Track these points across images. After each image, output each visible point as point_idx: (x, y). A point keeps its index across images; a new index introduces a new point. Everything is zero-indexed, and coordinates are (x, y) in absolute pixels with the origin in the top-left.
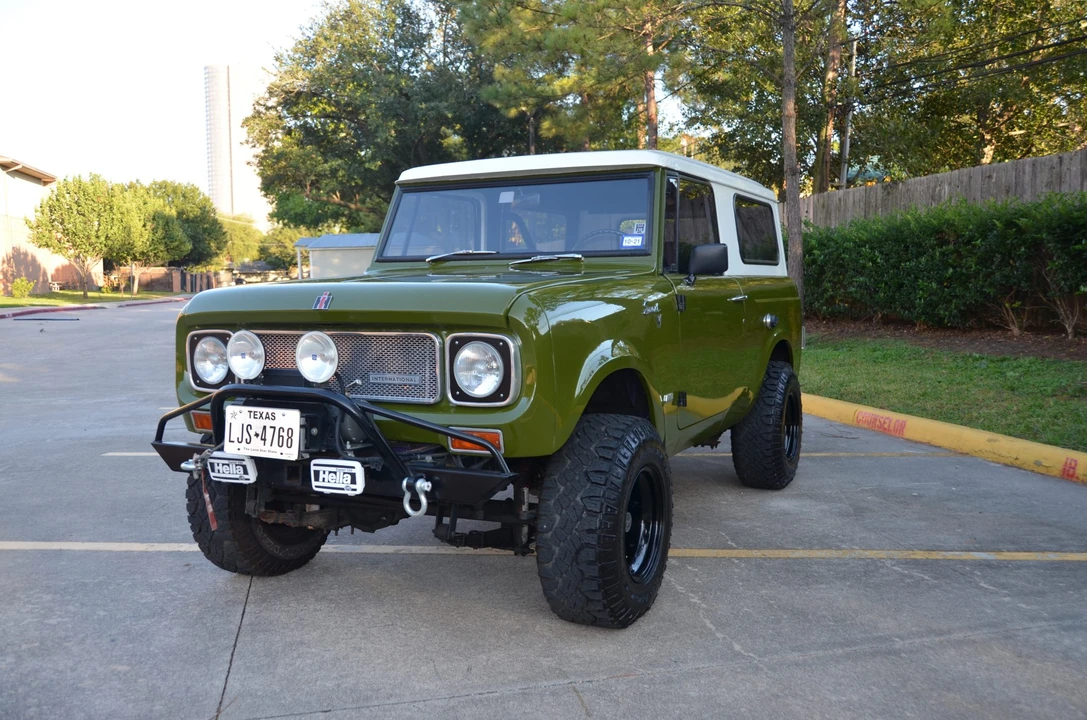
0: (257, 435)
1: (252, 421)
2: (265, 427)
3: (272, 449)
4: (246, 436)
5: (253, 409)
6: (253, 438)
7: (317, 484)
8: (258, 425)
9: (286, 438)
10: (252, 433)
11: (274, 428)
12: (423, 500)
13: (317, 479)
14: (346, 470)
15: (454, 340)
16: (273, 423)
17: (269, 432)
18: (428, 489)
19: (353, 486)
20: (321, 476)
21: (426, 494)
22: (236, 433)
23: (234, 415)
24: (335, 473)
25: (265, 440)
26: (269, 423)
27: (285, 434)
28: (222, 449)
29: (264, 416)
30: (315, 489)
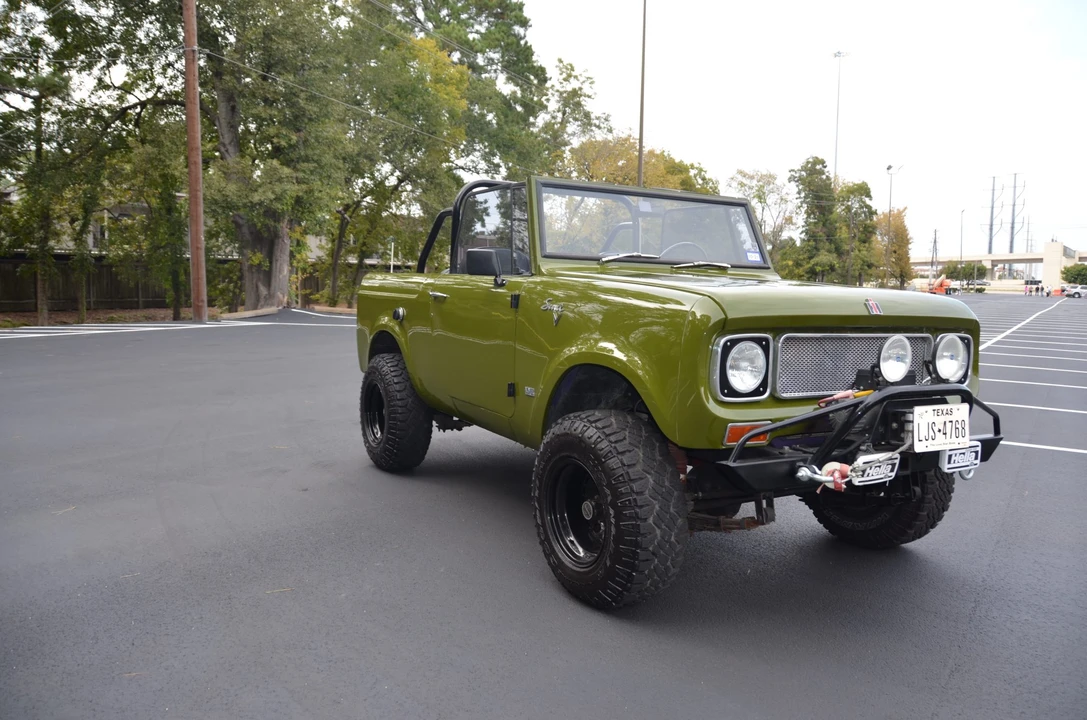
0: (940, 431)
1: (936, 419)
2: (945, 423)
3: (951, 441)
4: (931, 433)
5: (936, 407)
6: (937, 434)
7: (950, 466)
8: (939, 421)
9: (960, 429)
10: (936, 430)
11: (952, 422)
13: (949, 463)
14: (973, 449)
17: (949, 425)
19: (975, 462)
20: (953, 458)
22: (924, 433)
23: (921, 415)
24: (964, 454)
25: (945, 434)
26: (948, 418)
27: (959, 426)
29: (945, 412)
30: (946, 471)
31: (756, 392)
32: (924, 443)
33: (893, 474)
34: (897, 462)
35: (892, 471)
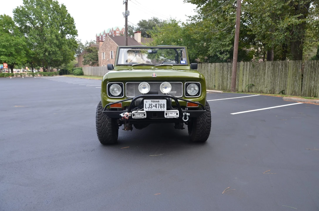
1: (152, 103)
2: (156, 104)
3: (159, 109)
4: (150, 106)
5: (152, 100)
6: (153, 107)
8: (154, 104)
9: (163, 106)
10: (152, 106)
11: (159, 104)
12: (188, 117)
13: (166, 115)
14: (175, 112)
15: (186, 84)
16: (159, 103)
17: (158, 106)
18: (189, 115)
19: (177, 116)
21: (188, 116)
22: (147, 106)
23: (146, 102)
24: (172, 113)
25: (156, 107)
26: (157, 103)
28: (143, 110)
29: (156, 102)
30: (165, 117)
31: (119, 96)
32: (148, 109)
33: (146, 117)
34: (146, 113)
35: (144, 115)
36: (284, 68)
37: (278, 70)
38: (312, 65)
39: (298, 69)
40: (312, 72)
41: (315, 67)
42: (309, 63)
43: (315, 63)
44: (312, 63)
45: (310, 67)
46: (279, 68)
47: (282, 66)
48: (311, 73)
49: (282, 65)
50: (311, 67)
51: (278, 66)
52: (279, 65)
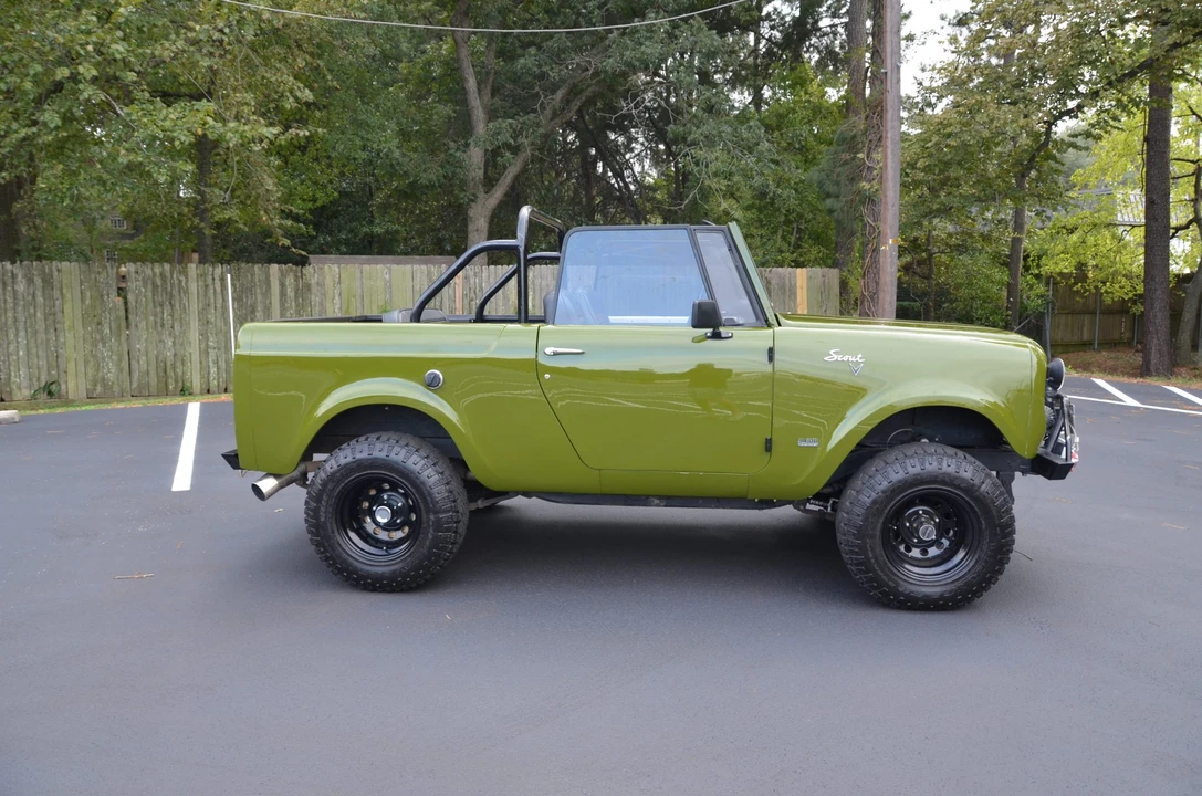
36: (39, 294)
37: (10, 300)
38: (159, 282)
39: (102, 296)
40: (161, 305)
41: (169, 288)
42: (143, 272)
43: (168, 275)
44: (154, 274)
45: (150, 287)
46: (15, 292)
47: (29, 285)
48: (159, 309)
49: (30, 281)
50: (155, 286)
51: (9, 281)
52: (14, 276)
